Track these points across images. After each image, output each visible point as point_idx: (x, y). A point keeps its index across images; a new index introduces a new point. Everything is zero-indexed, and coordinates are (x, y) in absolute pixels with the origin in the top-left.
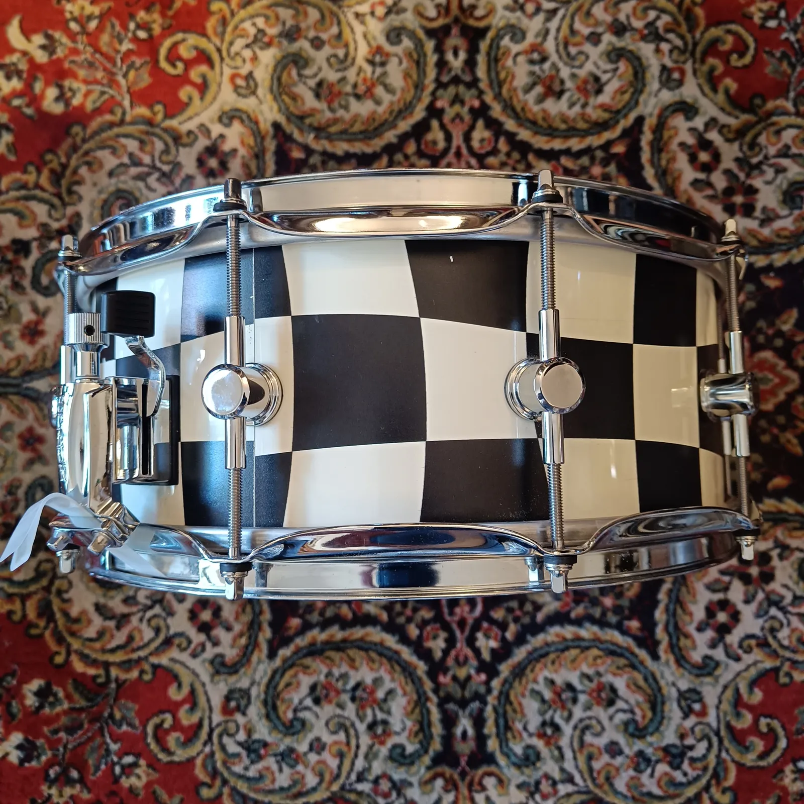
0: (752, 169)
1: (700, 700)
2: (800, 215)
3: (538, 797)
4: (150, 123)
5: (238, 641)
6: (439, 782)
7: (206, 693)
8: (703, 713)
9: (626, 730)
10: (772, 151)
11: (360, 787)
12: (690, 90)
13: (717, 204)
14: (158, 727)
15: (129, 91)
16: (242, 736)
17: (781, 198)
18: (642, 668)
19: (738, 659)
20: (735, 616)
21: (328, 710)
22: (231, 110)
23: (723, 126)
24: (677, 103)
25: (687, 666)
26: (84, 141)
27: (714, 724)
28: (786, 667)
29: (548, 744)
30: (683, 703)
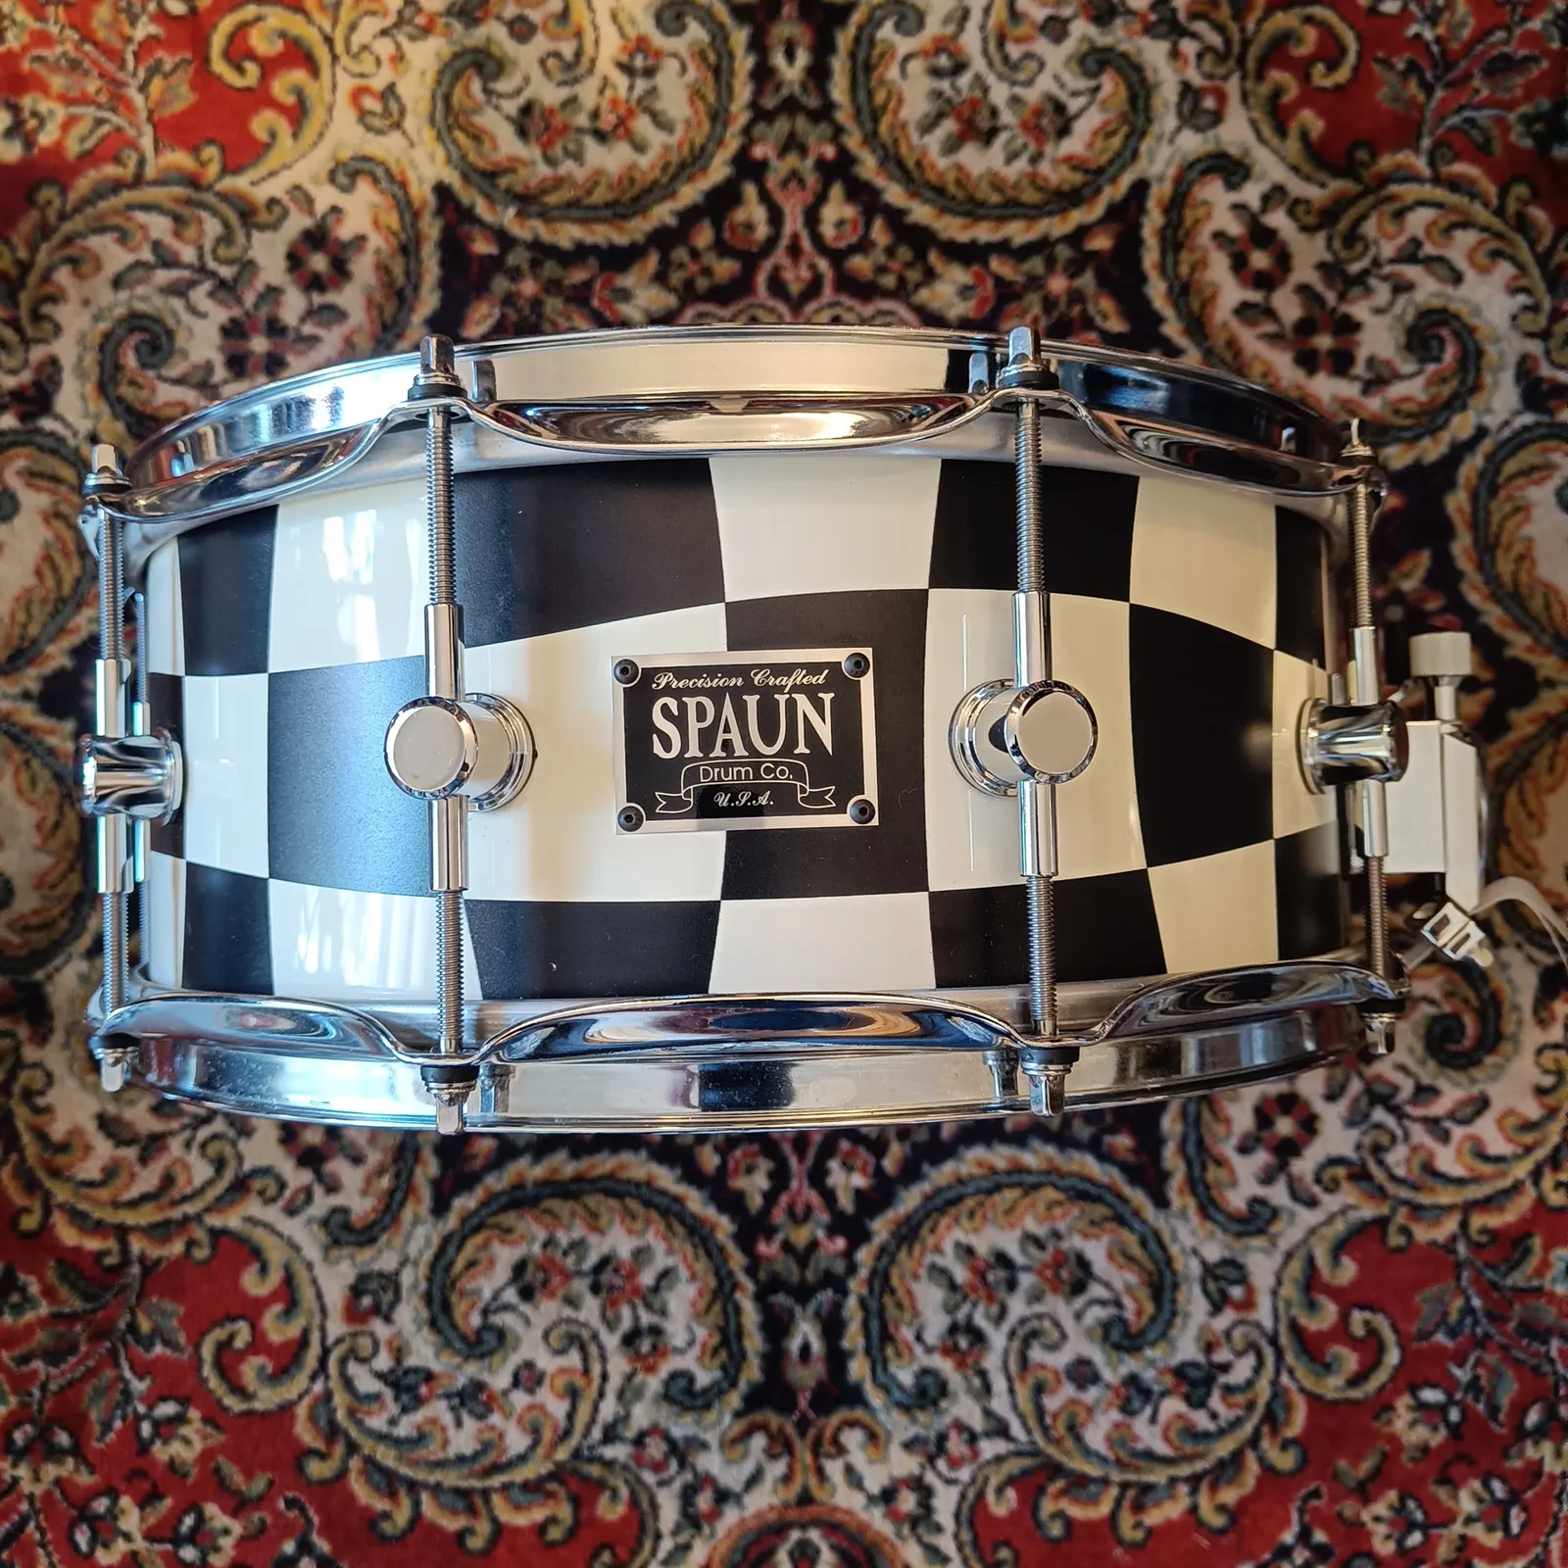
0: (1352, 284)
1: (1243, 1280)
2: (1436, 373)
3: (942, 1464)
4: (193, 182)
5: (375, 1181)
6: (759, 1441)
7: (314, 1282)
8: (1248, 1303)
9: (1106, 1337)
10: (1388, 250)
11: (609, 1452)
12: (1236, 131)
13: (1284, 349)
14: (223, 1347)
15: (150, 119)
16: (383, 1362)
17: (1403, 340)
18: (1137, 1225)
19: (1312, 1203)
20: (1309, 1125)
21: (548, 1310)
22: (353, 159)
23: (1297, 201)
24: (1210, 156)
25: (1219, 1217)
26: (63, 216)
27: (1268, 1323)
28: (1401, 1217)
29: (961, 1365)
30: (1212, 1286)
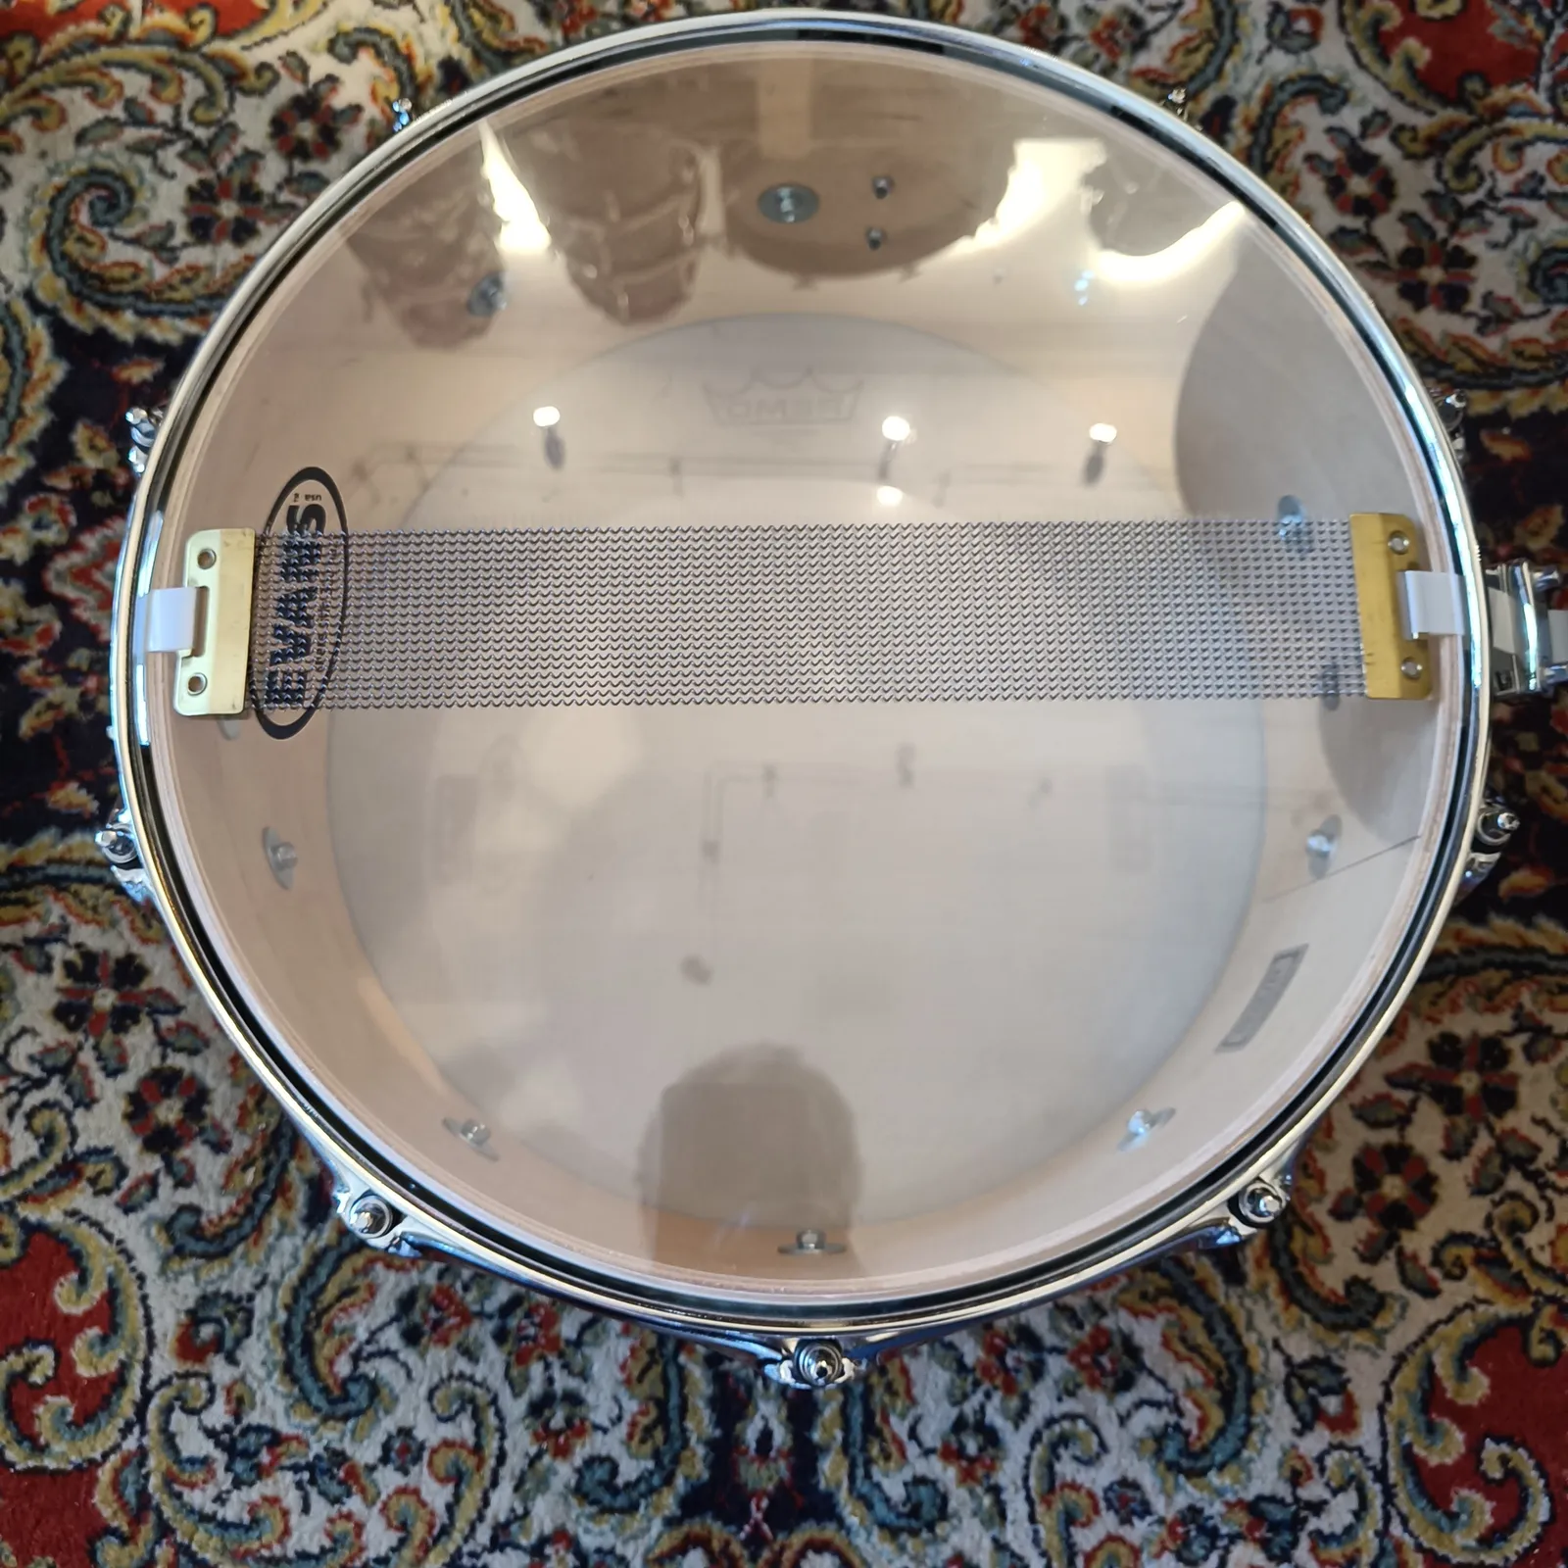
0: (1463, 216)
1: (1341, 1388)
2: (1563, 315)
4: (180, 42)
5: (237, 1176)
6: (696, 1562)
7: (144, 1298)
8: (1346, 1422)
9: (1158, 1453)
10: (1505, 184)
11: (497, 1562)
12: (1332, 55)
13: (1387, 280)
14: (17, 1380)
16: (218, 1415)
17: (1525, 278)
18: (1200, 1302)
19: (1430, 1292)
20: (1425, 1190)
21: (439, 1360)
22: (357, 30)
23: (1401, 128)
24: (1302, 77)
25: (1309, 1302)
26: (33, 68)
27: (1374, 1451)
28: (1546, 1319)
29: (967, 1476)
30: (1299, 1394)
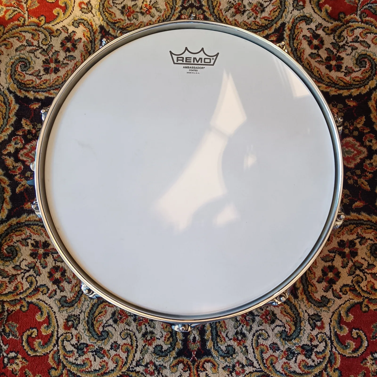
0: (340, 48)
1: (320, 320)
3: (234, 374)
4: (38, 25)
5: (74, 289)
6: (181, 366)
7: (56, 317)
8: (322, 327)
9: (281, 337)
10: (350, 39)
11: (138, 369)
12: (308, 10)
13: (323, 65)
14: (29, 336)
15: (27, 10)
16: (74, 341)
17: (355, 62)
18: (289, 303)
19: (340, 298)
20: (338, 275)
21: (122, 326)
22: (79, 19)
23: (325, 27)
24: (301, 16)
25: (313, 302)
26: (4, 34)
27: (328, 333)
28: (365, 302)
29: (239, 344)
30: (311, 322)
